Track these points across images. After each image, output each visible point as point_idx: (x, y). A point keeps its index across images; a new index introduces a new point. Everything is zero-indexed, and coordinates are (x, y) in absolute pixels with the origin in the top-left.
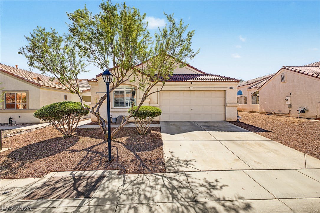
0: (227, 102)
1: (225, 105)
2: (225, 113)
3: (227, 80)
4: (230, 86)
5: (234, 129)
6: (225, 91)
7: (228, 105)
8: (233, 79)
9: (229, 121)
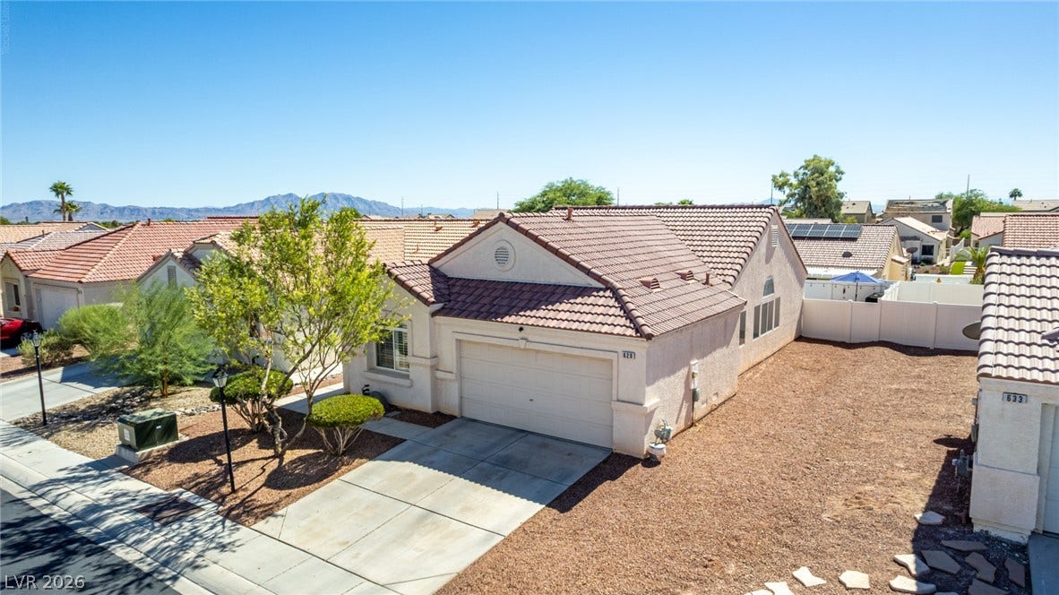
0: (614, 398)
2: (612, 427)
3: (617, 330)
4: (627, 349)
5: (539, 484)
6: (611, 361)
7: (616, 405)
8: (638, 329)
9: (618, 455)
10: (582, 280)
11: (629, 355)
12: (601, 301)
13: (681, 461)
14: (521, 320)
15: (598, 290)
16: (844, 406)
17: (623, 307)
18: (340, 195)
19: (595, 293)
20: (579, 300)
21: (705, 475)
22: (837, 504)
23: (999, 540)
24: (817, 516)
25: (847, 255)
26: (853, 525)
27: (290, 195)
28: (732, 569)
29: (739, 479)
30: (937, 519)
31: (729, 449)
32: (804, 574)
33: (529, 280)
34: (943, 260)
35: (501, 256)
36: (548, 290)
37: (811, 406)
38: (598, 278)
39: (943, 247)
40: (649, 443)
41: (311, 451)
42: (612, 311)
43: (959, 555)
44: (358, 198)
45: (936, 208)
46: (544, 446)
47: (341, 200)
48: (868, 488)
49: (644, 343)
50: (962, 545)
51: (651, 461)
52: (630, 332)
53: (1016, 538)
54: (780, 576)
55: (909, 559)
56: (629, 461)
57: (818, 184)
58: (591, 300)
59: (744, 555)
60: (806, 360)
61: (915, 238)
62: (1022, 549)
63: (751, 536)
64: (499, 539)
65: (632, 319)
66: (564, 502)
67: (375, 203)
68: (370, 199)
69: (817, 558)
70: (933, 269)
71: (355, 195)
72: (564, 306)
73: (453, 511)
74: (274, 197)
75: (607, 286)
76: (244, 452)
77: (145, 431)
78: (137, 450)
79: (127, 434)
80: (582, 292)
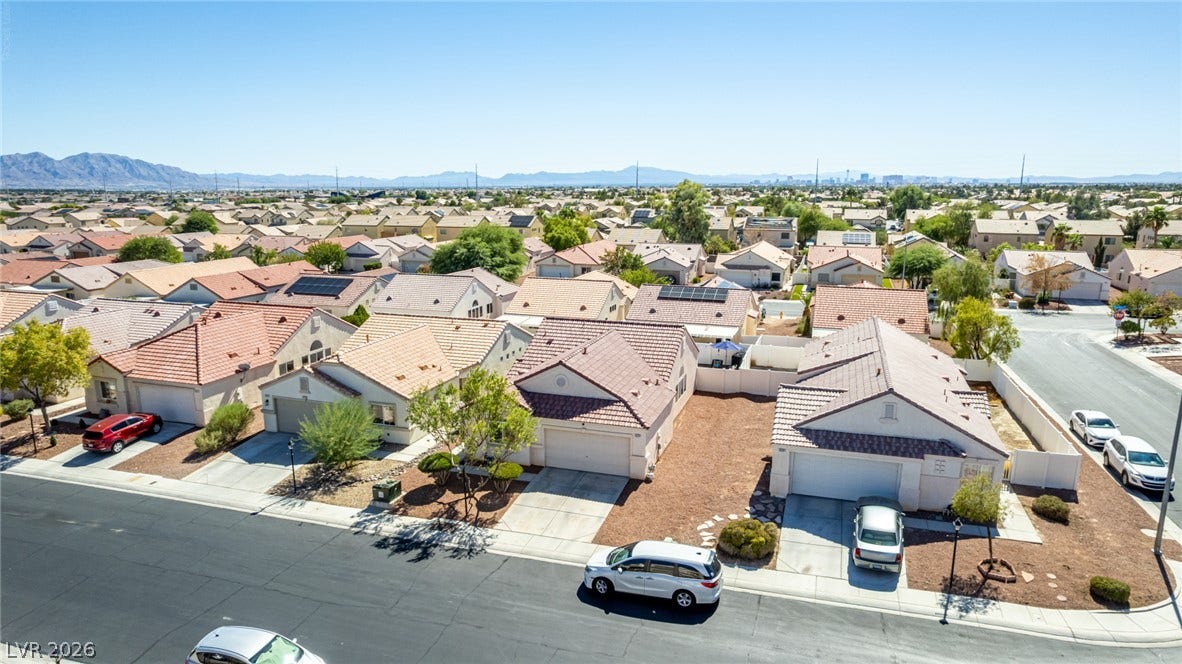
0: (631, 454)
2: (630, 467)
3: (633, 425)
5: (606, 496)
6: (629, 439)
7: (631, 458)
8: (642, 424)
9: (634, 479)
10: (607, 396)
11: (638, 435)
12: (620, 408)
13: (661, 479)
14: (583, 420)
15: (616, 402)
16: (725, 443)
17: (632, 412)
18: (113, 156)
19: (615, 404)
20: (608, 408)
21: (672, 484)
22: (725, 492)
23: (777, 498)
24: (718, 497)
25: (719, 315)
26: (732, 499)
27: (36, 155)
28: (692, 519)
29: (687, 486)
30: (759, 493)
31: (678, 471)
32: (717, 518)
33: (578, 395)
34: (787, 286)
35: (561, 382)
36: (590, 401)
37: (709, 443)
38: (616, 396)
39: (788, 273)
40: (647, 473)
41: (487, 492)
42: (627, 414)
43: (765, 505)
44: (137, 161)
45: (784, 226)
46: (597, 478)
47: (113, 162)
48: (737, 483)
49: (645, 430)
50: (766, 502)
51: (648, 481)
52: (639, 426)
53: (783, 497)
54: (708, 519)
55: (748, 508)
56: (639, 482)
57: (690, 208)
58: (614, 408)
59: (695, 514)
60: (701, 411)
61: (767, 267)
62: (784, 500)
63: (696, 507)
64: (604, 520)
65: (638, 419)
66: (620, 502)
67: (163, 167)
68: (154, 162)
69: (720, 512)
70: (780, 294)
71: (133, 156)
72: (601, 411)
73: (577, 511)
74: (9, 156)
75: (621, 400)
76: (449, 497)
77: (391, 492)
78: (388, 502)
79: (381, 494)
80: (608, 403)
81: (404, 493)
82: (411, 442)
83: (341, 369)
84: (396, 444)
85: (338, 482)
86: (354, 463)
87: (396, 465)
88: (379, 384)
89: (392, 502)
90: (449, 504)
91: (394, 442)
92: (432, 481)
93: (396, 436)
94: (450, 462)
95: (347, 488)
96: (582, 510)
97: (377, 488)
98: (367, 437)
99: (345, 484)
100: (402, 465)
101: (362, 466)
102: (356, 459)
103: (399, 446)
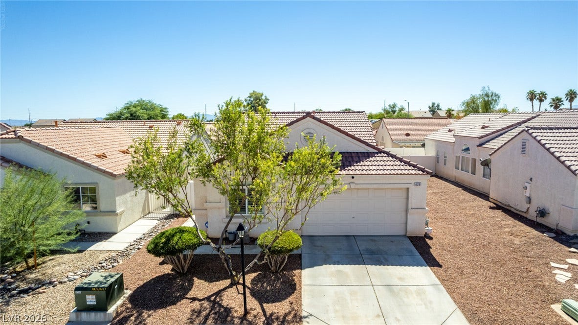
0: (409, 207)
1: (407, 211)
2: (406, 223)
3: (412, 172)
4: (415, 182)
6: (407, 189)
8: (422, 170)
10: (363, 148)
11: (418, 184)
12: (385, 158)
15: (377, 153)
17: (401, 160)
19: (376, 155)
20: (371, 159)
22: (512, 238)
26: (533, 243)
30: (551, 234)
32: (557, 265)
38: (373, 147)
42: (396, 163)
48: (506, 229)
51: (428, 237)
52: (419, 172)
54: (549, 268)
58: (377, 158)
64: (442, 287)
65: (413, 166)
69: (547, 258)
72: (367, 163)
73: (396, 282)
75: (380, 151)
76: (201, 288)
77: (110, 292)
78: (105, 310)
79: (91, 300)
80: (368, 155)
81: (128, 293)
82: (119, 229)
83: (21, 146)
84: (100, 233)
85: (9, 290)
86: (39, 261)
87: (106, 256)
88: (74, 160)
89: (112, 310)
90: (208, 299)
91: (97, 231)
92: (167, 269)
93: (100, 223)
94: (197, 236)
95: (27, 298)
96: (400, 279)
97: (82, 290)
98: (60, 222)
99: (26, 292)
100: (114, 254)
101: (54, 262)
102: (43, 255)
103: (105, 235)
